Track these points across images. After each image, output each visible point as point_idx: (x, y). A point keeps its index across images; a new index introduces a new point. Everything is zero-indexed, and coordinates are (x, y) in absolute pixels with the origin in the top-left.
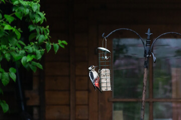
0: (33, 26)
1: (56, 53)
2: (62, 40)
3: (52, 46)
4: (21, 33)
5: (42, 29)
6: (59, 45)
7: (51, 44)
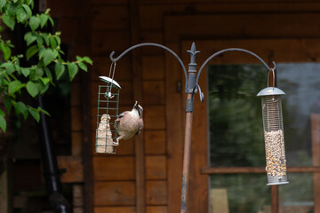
0: (33, 34)
1: (71, 80)
2: (82, 56)
3: (66, 66)
4: (11, 48)
5: (48, 37)
6: (77, 64)
7: (64, 63)
